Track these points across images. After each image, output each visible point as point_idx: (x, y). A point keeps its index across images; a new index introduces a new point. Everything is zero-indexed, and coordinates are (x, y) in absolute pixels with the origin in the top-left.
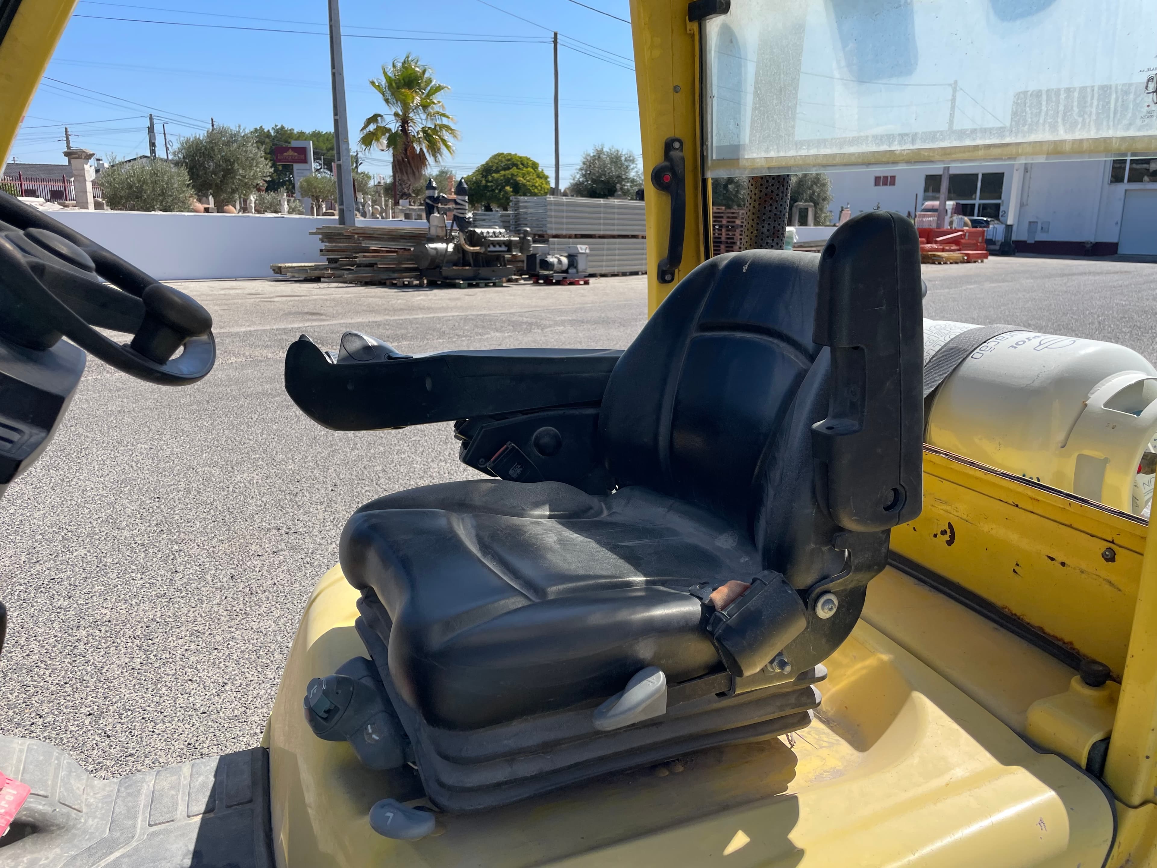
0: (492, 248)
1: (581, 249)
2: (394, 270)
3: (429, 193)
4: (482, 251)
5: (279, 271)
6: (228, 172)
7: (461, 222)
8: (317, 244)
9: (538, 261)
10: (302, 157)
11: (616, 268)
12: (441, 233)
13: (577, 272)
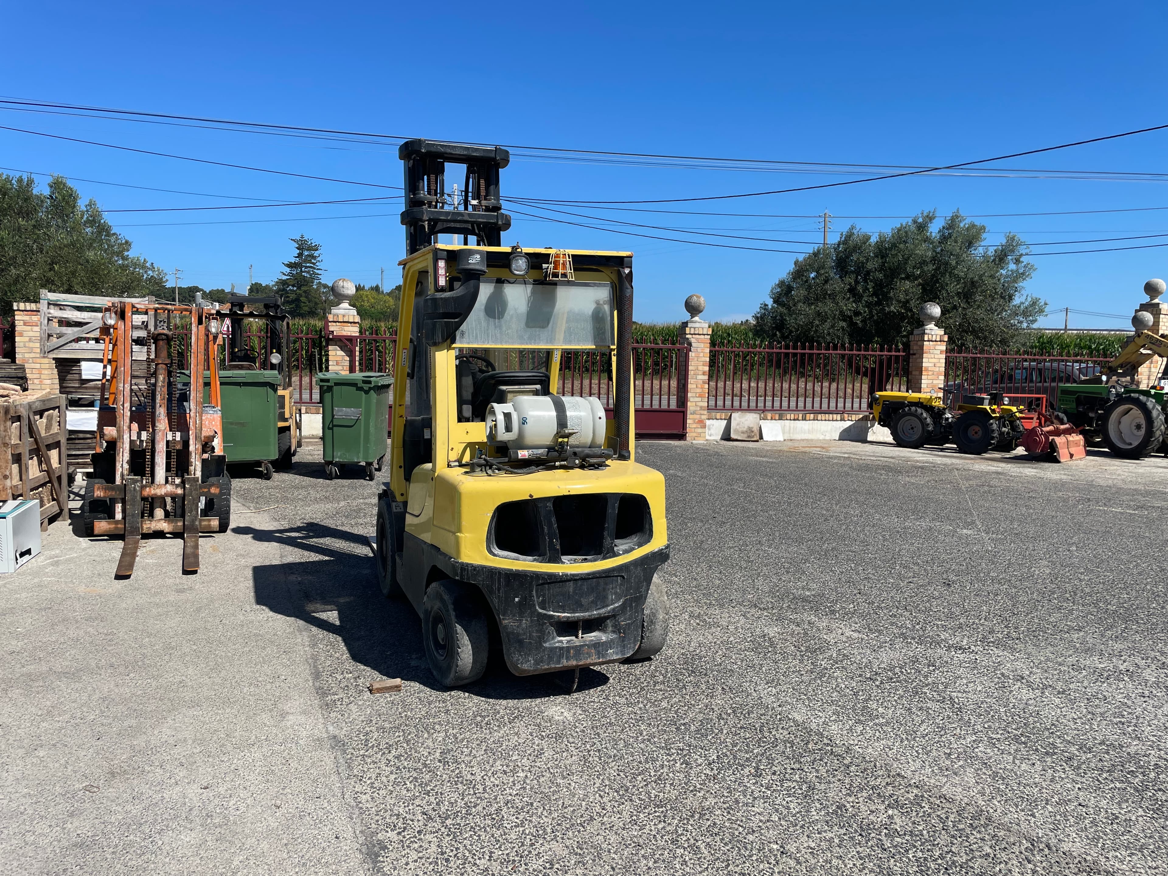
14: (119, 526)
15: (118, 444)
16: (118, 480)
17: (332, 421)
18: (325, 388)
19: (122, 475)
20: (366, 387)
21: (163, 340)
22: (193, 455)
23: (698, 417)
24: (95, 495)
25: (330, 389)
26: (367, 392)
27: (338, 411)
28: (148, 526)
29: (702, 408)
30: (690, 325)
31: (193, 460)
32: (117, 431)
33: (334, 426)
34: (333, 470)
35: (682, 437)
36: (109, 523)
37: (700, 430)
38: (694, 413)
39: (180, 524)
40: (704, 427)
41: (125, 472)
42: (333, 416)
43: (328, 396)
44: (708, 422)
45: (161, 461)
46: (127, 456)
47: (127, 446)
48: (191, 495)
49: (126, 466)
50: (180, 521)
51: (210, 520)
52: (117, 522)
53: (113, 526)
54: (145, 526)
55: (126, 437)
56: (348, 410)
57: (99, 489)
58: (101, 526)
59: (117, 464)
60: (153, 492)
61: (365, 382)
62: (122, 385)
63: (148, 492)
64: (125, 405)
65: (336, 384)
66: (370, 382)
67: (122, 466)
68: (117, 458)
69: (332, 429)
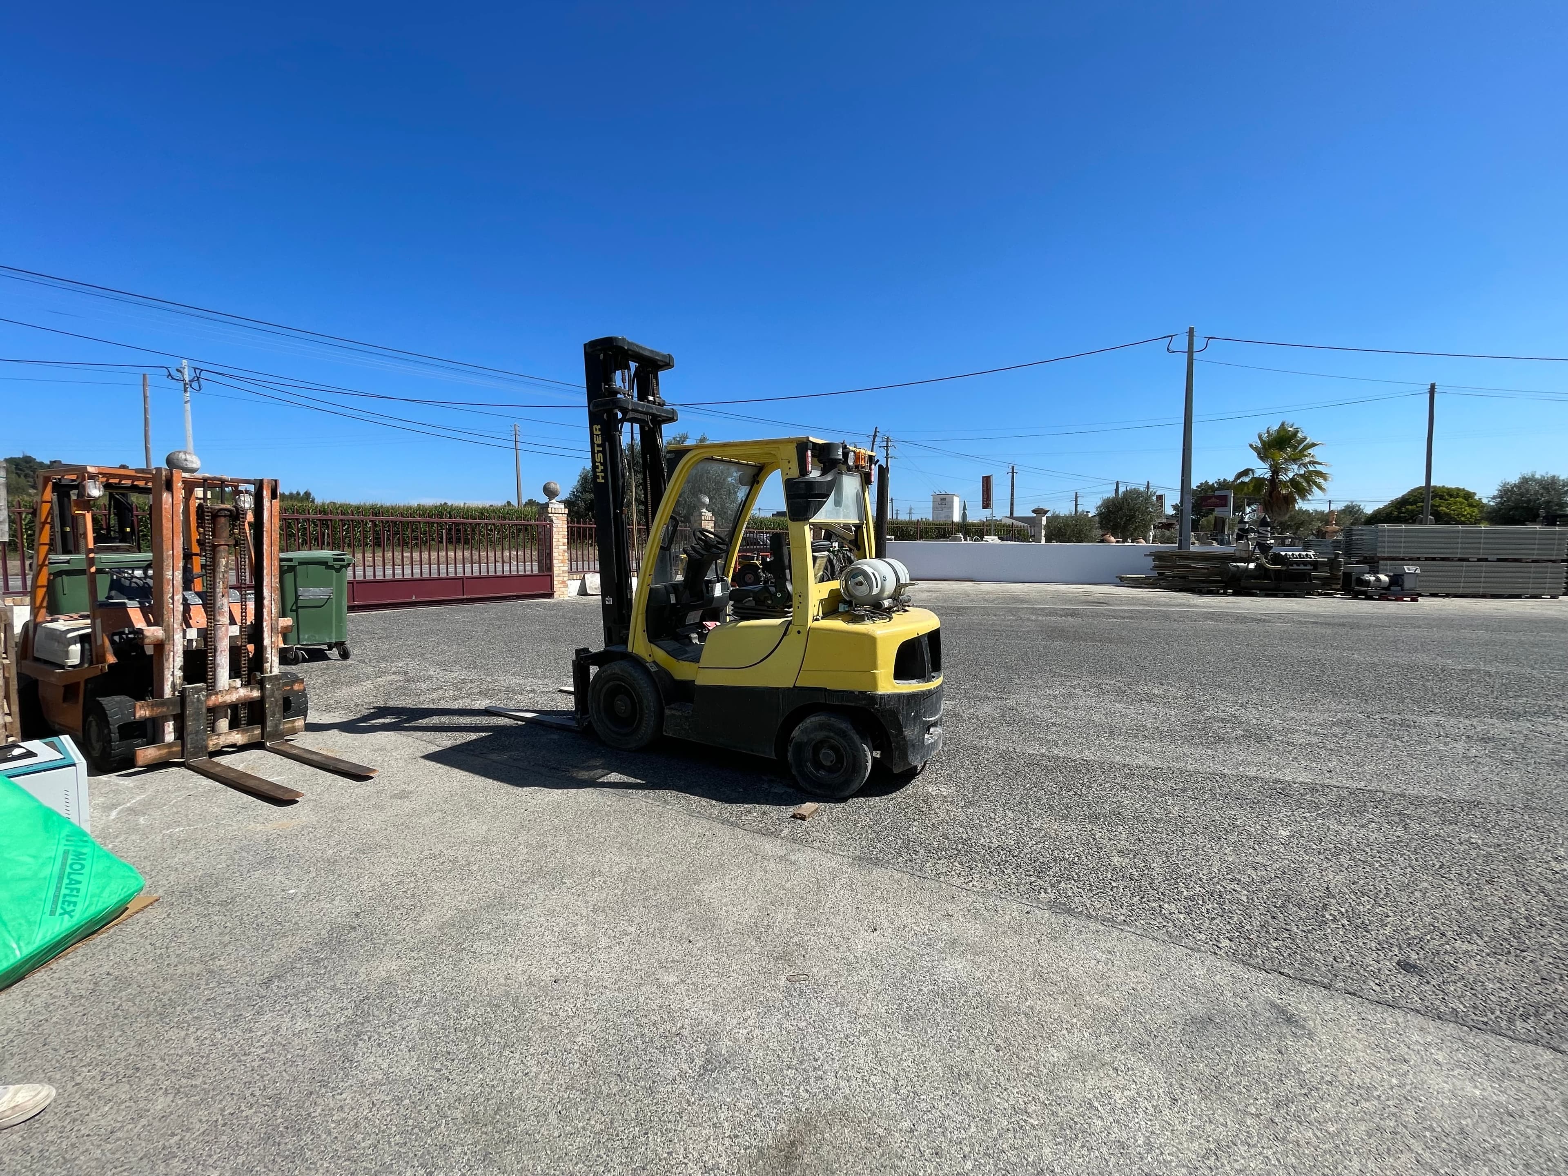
0: (1295, 567)
1: (1409, 569)
2: (1203, 582)
3: (1241, 526)
4: (1284, 568)
5: (1121, 579)
6: (1131, 518)
7: (1264, 548)
8: (1150, 562)
9: (1354, 578)
10: (1223, 502)
11: (1481, 590)
12: (1245, 555)
13: (1402, 590)
14: (174, 749)
15: (167, 647)
16: (168, 693)
17: (296, 602)
18: (286, 568)
19: (174, 685)
20: (337, 565)
21: (225, 516)
22: (269, 649)
23: (561, 579)
24: (137, 715)
25: (292, 569)
26: (338, 570)
27: (304, 591)
28: (215, 742)
29: (564, 572)
30: (550, 506)
31: (268, 656)
32: (165, 631)
33: (298, 608)
34: (300, 655)
35: (551, 595)
36: (159, 748)
37: (564, 589)
38: (558, 576)
39: (258, 732)
40: (567, 586)
41: (178, 681)
42: (297, 597)
43: (289, 577)
44: (569, 582)
45: (223, 661)
46: (179, 661)
47: (179, 649)
48: (273, 696)
49: (179, 673)
50: (258, 728)
51: (293, 721)
52: (170, 745)
53: (166, 750)
54: (211, 743)
55: (178, 637)
56: (317, 590)
57: (142, 707)
58: (147, 753)
59: (166, 673)
60: (220, 700)
61: (335, 560)
62: (171, 573)
63: (213, 700)
64: (176, 598)
65: (300, 563)
66: (343, 560)
67: (173, 675)
68: (166, 665)
69: (296, 611)
